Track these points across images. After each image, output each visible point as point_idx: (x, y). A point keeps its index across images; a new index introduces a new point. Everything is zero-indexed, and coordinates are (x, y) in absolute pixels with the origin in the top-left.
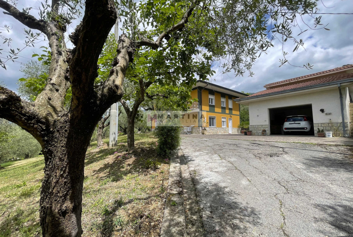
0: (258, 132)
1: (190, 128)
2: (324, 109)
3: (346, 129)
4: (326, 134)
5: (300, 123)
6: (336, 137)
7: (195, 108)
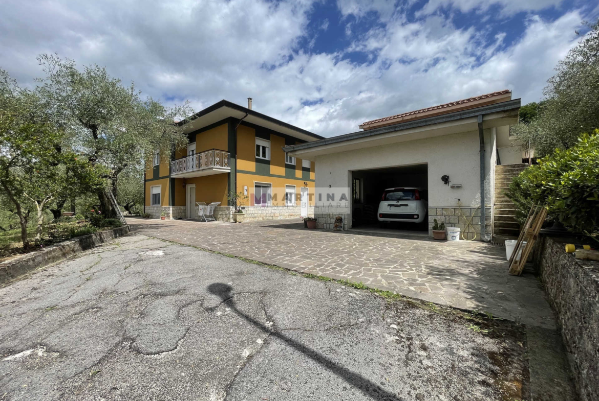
0: (329, 222)
1: (211, 208)
2: (448, 177)
3: (486, 223)
4: (449, 232)
5: (407, 205)
6: (465, 241)
7: (218, 163)
